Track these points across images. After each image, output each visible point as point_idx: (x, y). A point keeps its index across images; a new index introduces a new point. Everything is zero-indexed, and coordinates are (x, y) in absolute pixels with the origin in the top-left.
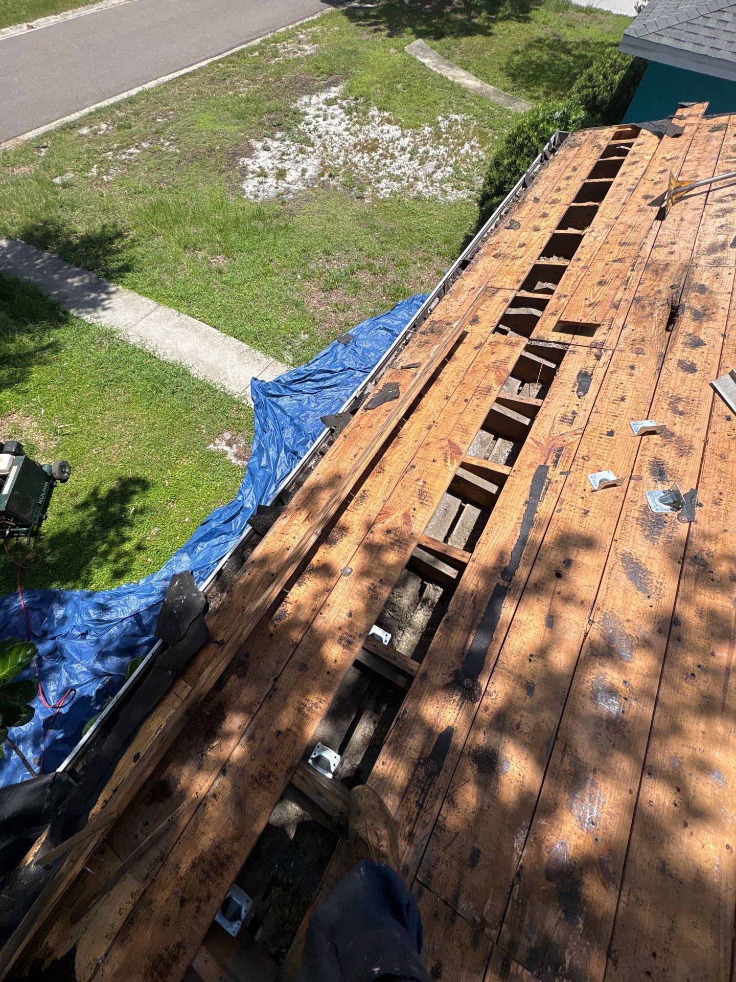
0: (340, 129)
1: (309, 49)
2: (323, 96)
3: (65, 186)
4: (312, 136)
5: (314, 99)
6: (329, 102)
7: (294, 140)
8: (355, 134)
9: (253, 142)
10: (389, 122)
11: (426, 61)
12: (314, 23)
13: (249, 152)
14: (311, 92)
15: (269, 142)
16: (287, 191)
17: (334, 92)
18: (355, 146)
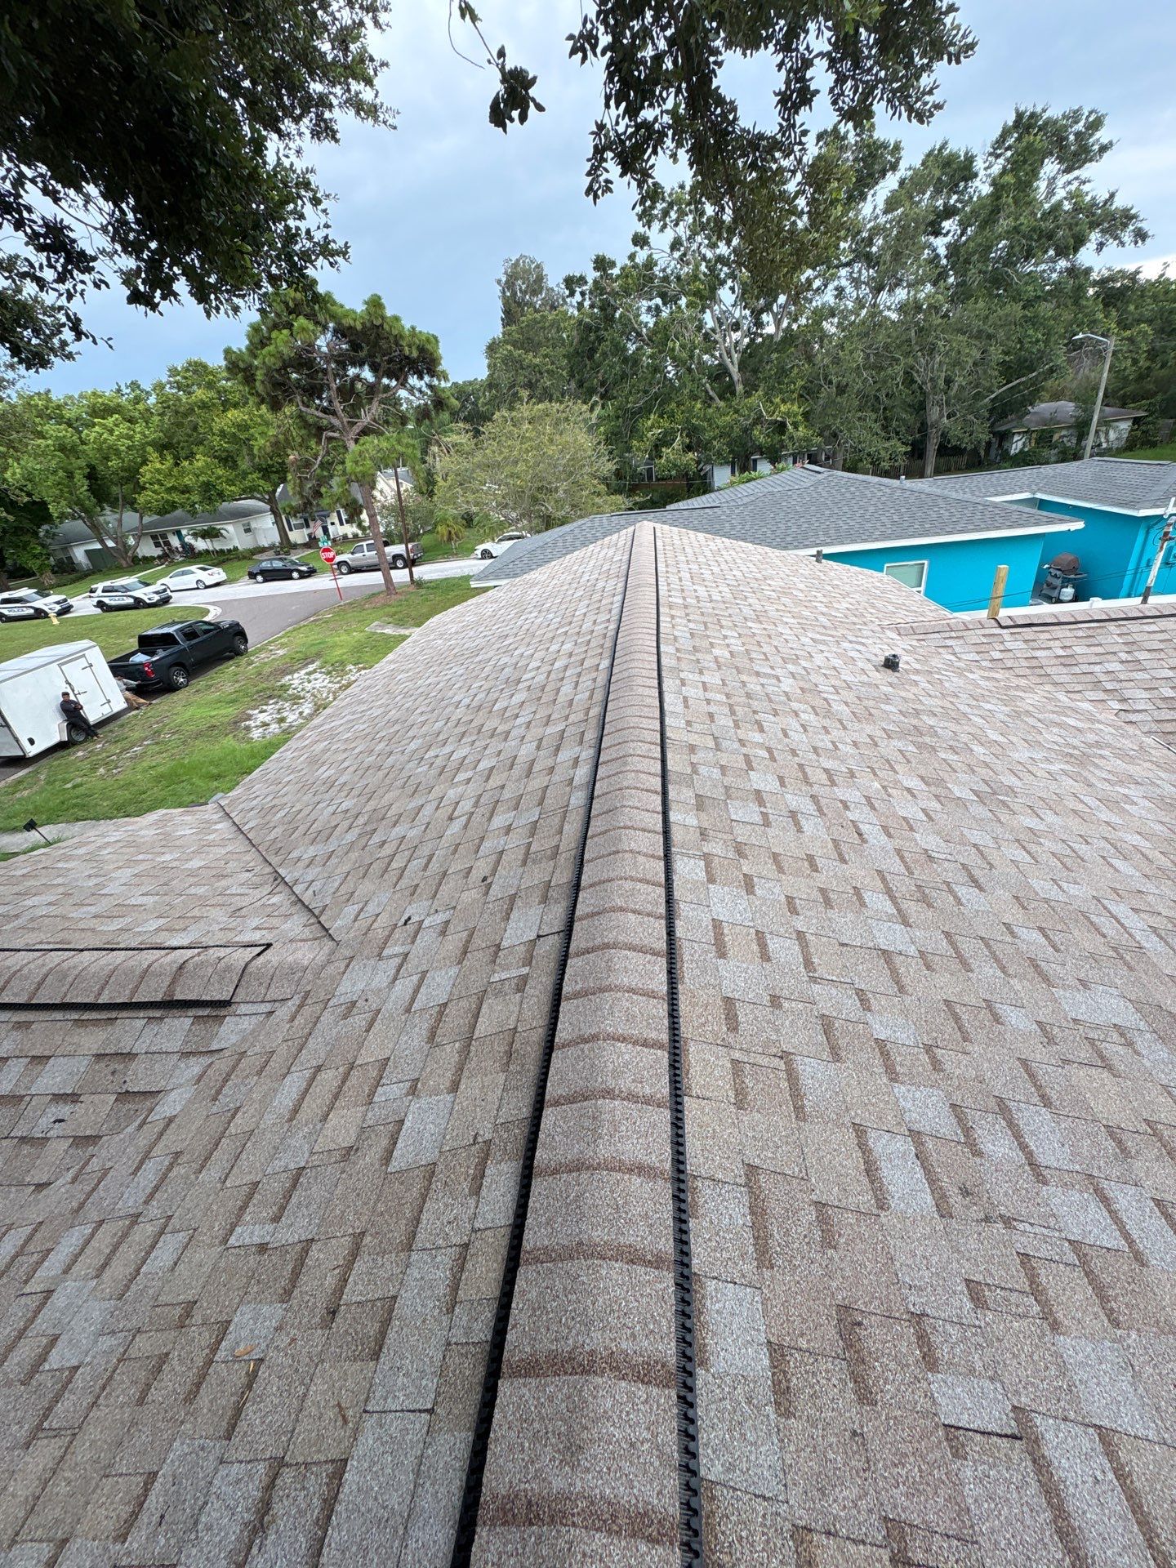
0: (325, 684)
1: (281, 652)
2: (303, 672)
3: (74, 787)
4: (302, 694)
5: (296, 675)
6: (309, 674)
7: (286, 700)
8: (338, 682)
9: (251, 712)
10: (364, 668)
11: (385, 631)
12: (281, 638)
13: (249, 718)
14: (292, 673)
15: (264, 707)
16: (291, 726)
17: (311, 668)
18: (340, 688)
